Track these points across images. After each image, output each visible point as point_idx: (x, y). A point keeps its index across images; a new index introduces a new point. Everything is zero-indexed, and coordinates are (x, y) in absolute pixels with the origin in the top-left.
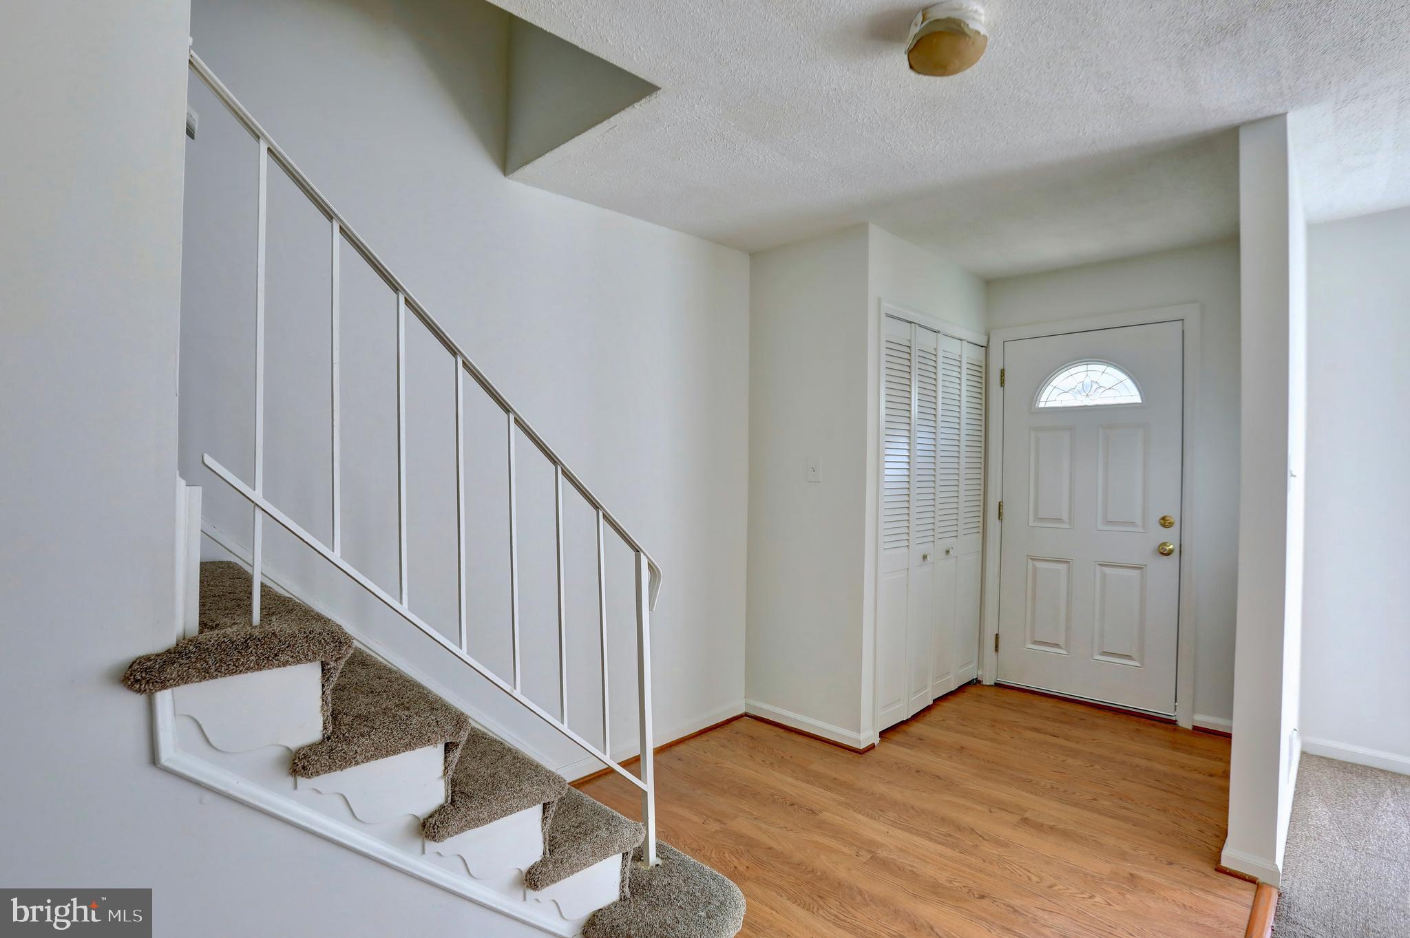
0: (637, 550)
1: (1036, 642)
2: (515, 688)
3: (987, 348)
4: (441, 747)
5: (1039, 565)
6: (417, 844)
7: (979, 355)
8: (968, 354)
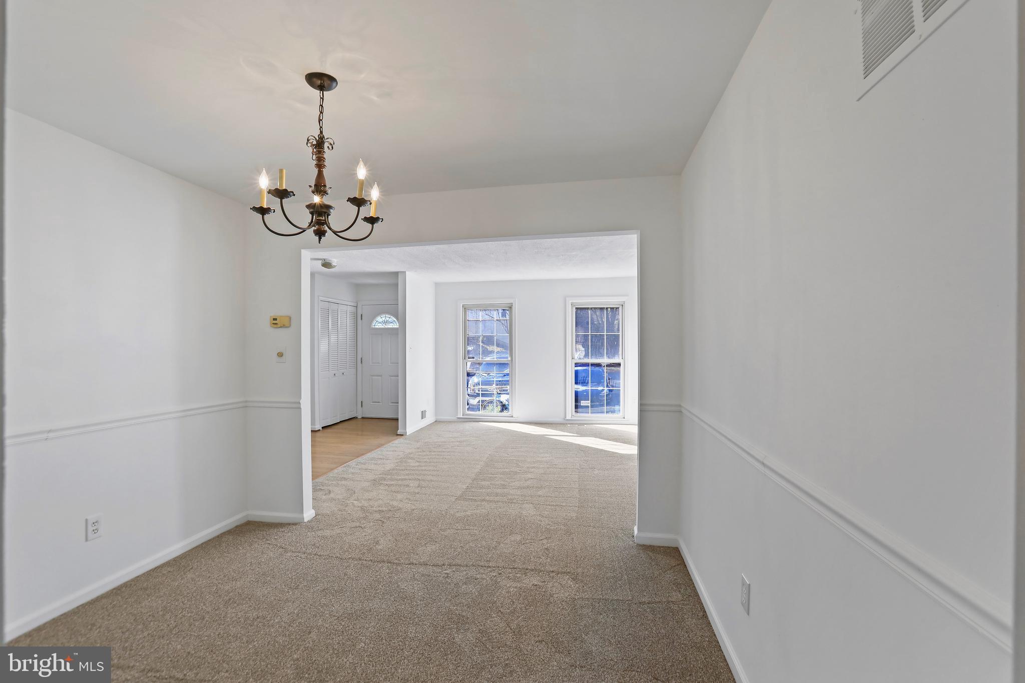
1: (374, 402)
3: (357, 307)
5: (374, 377)
7: (353, 309)
8: (350, 309)
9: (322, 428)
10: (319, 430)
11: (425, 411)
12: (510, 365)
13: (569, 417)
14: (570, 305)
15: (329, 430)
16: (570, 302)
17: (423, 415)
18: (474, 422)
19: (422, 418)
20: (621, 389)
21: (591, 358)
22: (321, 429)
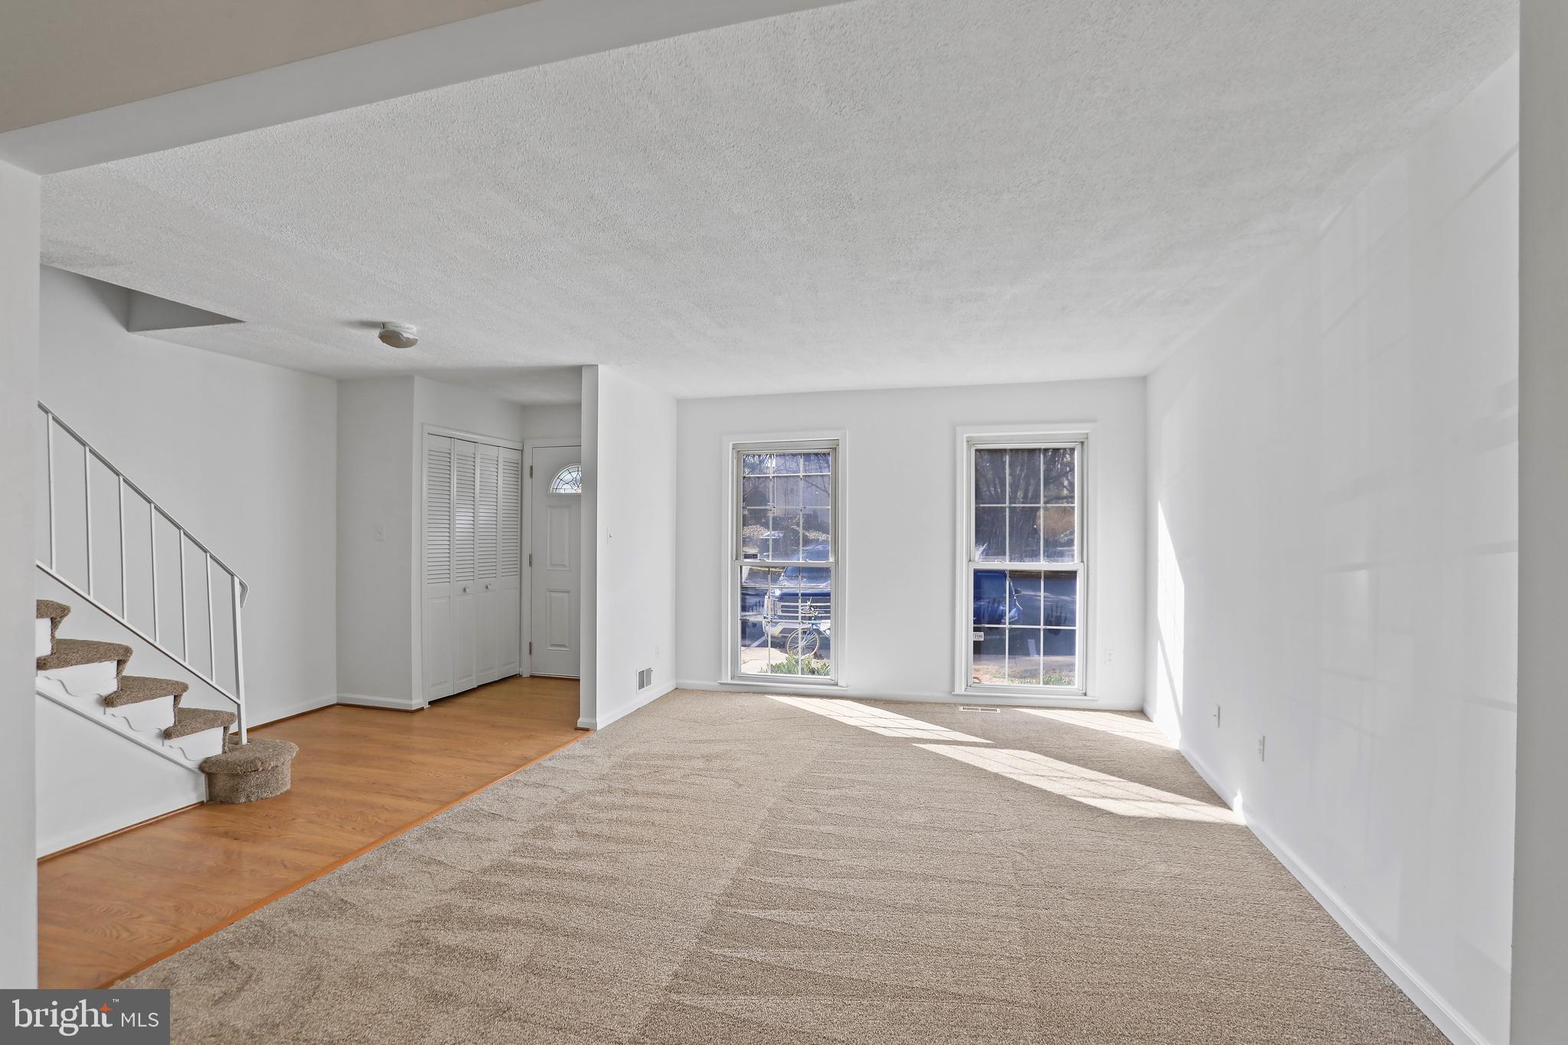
0: (232, 575)
1: (552, 645)
2: (155, 640)
3: (523, 451)
4: (115, 663)
5: (553, 594)
6: (101, 709)
7: (516, 455)
8: (504, 455)
9: (430, 703)
10: (422, 709)
11: (649, 671)
12: (833, 573)
13: (960, 688)
14: (965, 443)
15: (440, 710)
16: (966, 435)
17: (644, 679)
18: (754, 693)
19: (641, 686)
20: (1079, 628)
21: (1011, 560)
22: (427, 706)
